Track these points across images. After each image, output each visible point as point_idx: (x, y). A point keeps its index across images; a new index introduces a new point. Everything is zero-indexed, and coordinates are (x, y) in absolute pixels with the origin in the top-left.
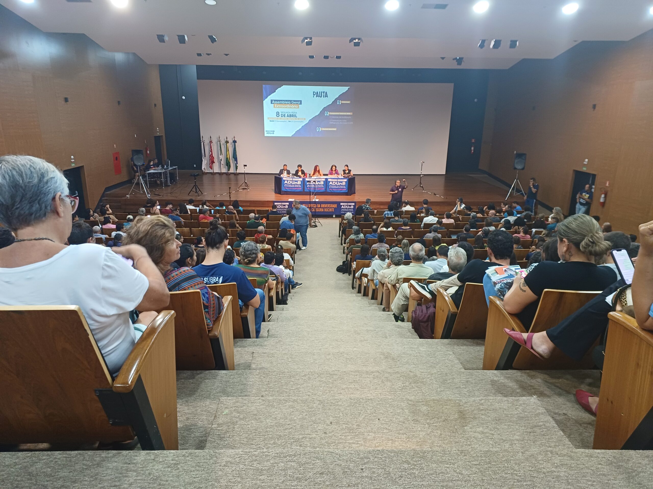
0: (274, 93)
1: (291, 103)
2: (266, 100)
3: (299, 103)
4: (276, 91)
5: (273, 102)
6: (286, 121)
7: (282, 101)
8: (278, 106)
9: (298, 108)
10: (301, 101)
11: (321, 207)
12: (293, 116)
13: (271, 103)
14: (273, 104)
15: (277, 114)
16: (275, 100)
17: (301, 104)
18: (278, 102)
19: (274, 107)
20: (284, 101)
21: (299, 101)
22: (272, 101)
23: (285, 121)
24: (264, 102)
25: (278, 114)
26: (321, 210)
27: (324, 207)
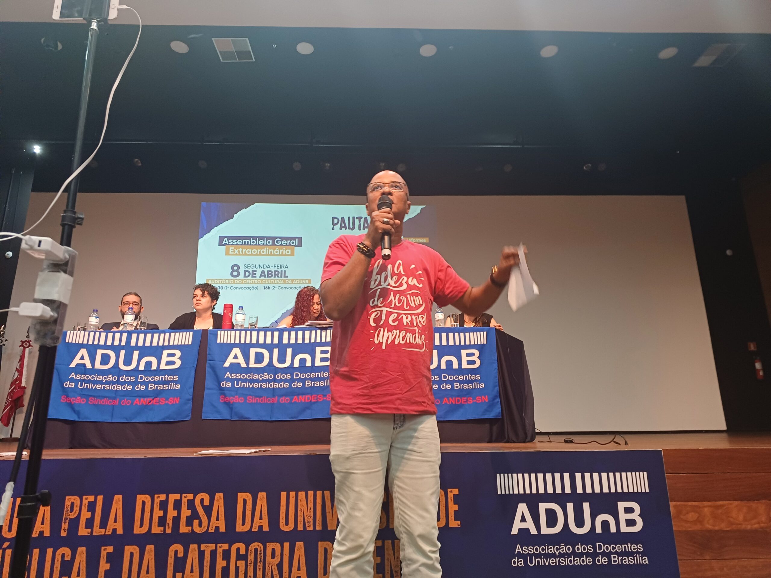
0: (230, 221)
1: (273, 244)
2: (207, 236)
3: (296, 242)
4: (236, 216)
5: (225, 241)
6: (257, 288)
7: (249, 238)
8: (236, 251)
9: (293, 254)
10: (300, 239)
11: (275, 534)
12: (276, 274)
13: (220, 244)
14: (224, 247)
15: (233, 271)
16: (229, 238)
17: (300, 245)
18: (240, 242)
19: (227, 253)
20: (255, 238)
21: (294, 238)
22: (221, 238)
23: (253, 288)
24: (199, 240)
25: (235, 269)
26: (280, 566)
27: (311, 520)
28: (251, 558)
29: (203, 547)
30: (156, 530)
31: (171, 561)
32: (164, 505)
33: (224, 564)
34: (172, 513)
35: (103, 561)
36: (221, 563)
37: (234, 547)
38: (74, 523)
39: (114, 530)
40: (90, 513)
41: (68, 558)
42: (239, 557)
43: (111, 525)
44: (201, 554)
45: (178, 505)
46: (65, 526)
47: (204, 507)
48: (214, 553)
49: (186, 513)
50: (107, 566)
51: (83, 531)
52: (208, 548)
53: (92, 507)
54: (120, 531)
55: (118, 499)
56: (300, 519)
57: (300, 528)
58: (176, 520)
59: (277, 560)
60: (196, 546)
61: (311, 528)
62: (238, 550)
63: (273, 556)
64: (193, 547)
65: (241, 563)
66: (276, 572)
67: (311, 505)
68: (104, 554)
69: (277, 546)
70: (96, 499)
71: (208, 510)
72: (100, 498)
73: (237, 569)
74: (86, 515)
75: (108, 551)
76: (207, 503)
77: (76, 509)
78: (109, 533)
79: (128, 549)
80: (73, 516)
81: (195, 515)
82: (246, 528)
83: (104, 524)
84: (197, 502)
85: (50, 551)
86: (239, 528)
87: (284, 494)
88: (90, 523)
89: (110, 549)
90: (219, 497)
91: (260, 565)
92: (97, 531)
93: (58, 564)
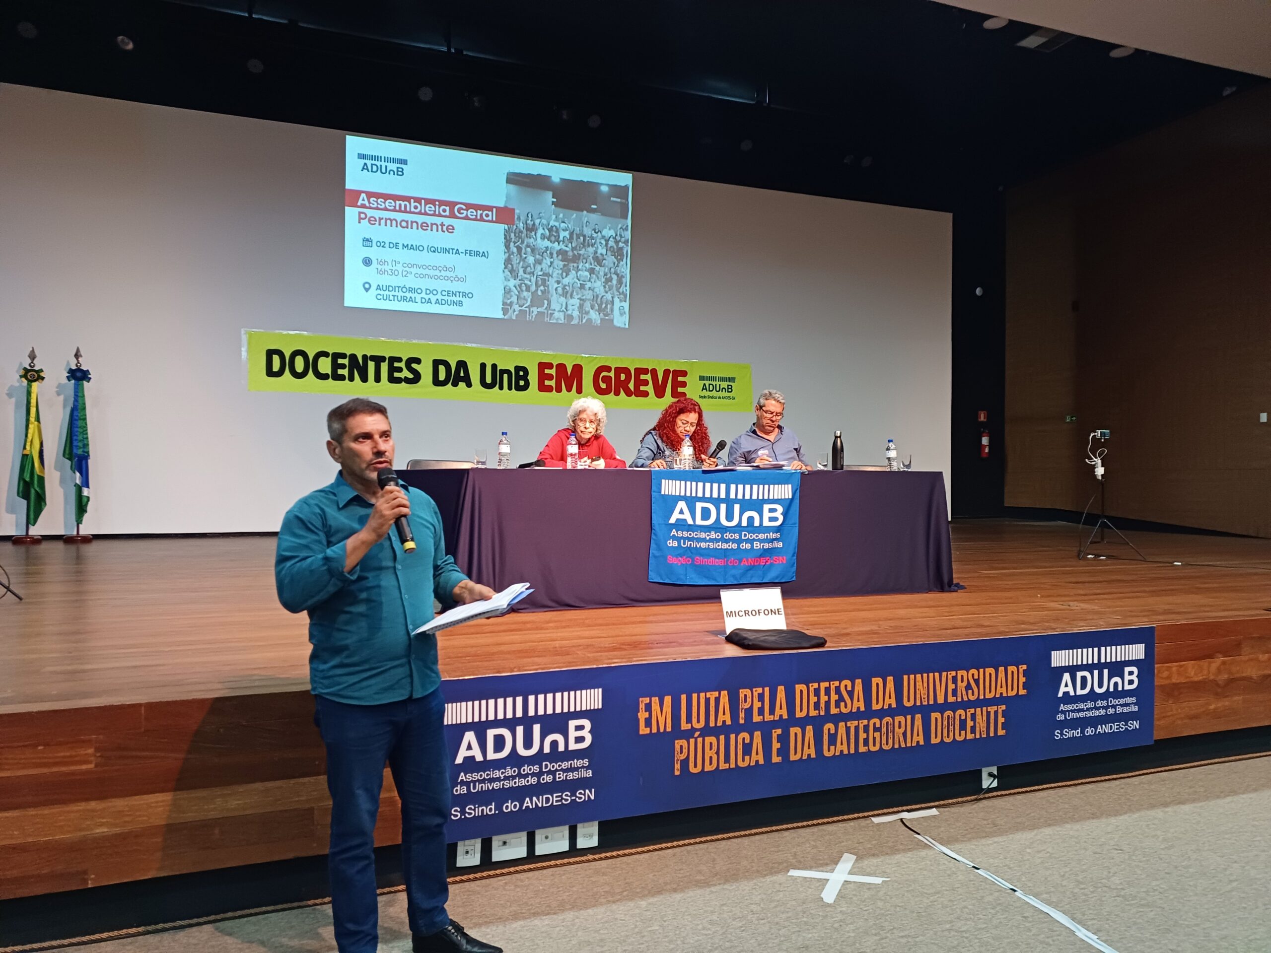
11: (900, 710)
26: (905, 734)
27: (926, 696)
28: (884, 729)
29: (849, 724)
30: (813, 713)
31: (826, 737)
32: (817, 692)
33: (865, 736)
34: (824, 698)
35: (774, 741)
36: (862, 736)
37: (872, 722)
38: (749, 712)
39: (781, 716)
40: (760, 703)
41: (747, 741)
42: (876, 729)
43: (778, 712)
44: (848, 729)
45: (828, 691)
46: (742, 715)
47: (848, 692)
48: (857, 728)
49: (834, 697)
50: (779, 745)
51: (756, 718)
52: (852, 724)
53: (761, 697)
54: (785, 717)
55: (781, 689)
56: (918, 696)
57: (918, 703)
58: (828, 703)
59: (903, 729)
60: (844, 723)
61: (926, 703)
62: (875, 724)
63: (900, 727)
64: (842, 725)
65: (877, 734)
66: (902, 739)
67: (925, 685)
68: (775, 736)
69: (902, 719)
70: (763, 690)
71: (851, 694)
72: (767, 689)
73: (874, 738)
74: (757, 705)
75: (778, 733)
76: (849, 688)
77: (749, 700)
78: (777, 718)
79: (793, 730)
80: (747, 706)
81: (841, 699)
82: (879, 707)
83: (772, 712)
84: (842, 688)
85: (733, 736)
86: (875, 707)
87: (906, 677)
88: (761, 711)
89: (779, 731)
90: (858, 682)
91: (890, 735)
92: (768, 717)
93: (740, 747)
